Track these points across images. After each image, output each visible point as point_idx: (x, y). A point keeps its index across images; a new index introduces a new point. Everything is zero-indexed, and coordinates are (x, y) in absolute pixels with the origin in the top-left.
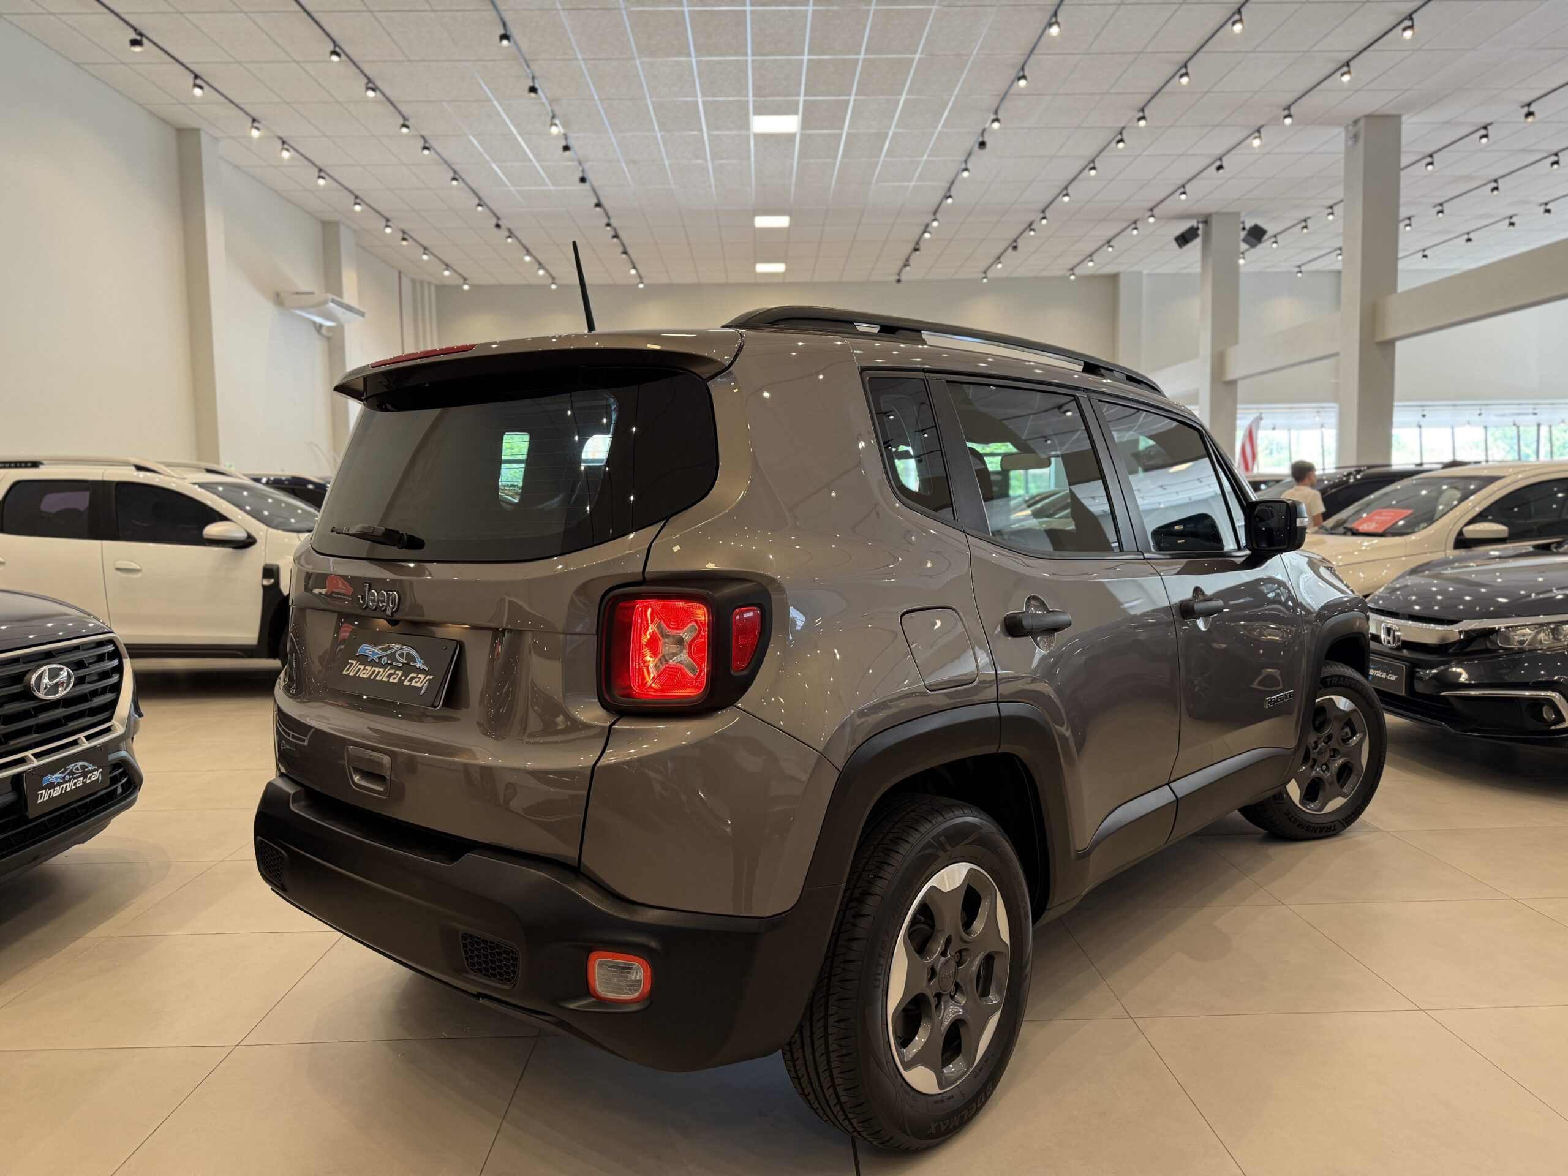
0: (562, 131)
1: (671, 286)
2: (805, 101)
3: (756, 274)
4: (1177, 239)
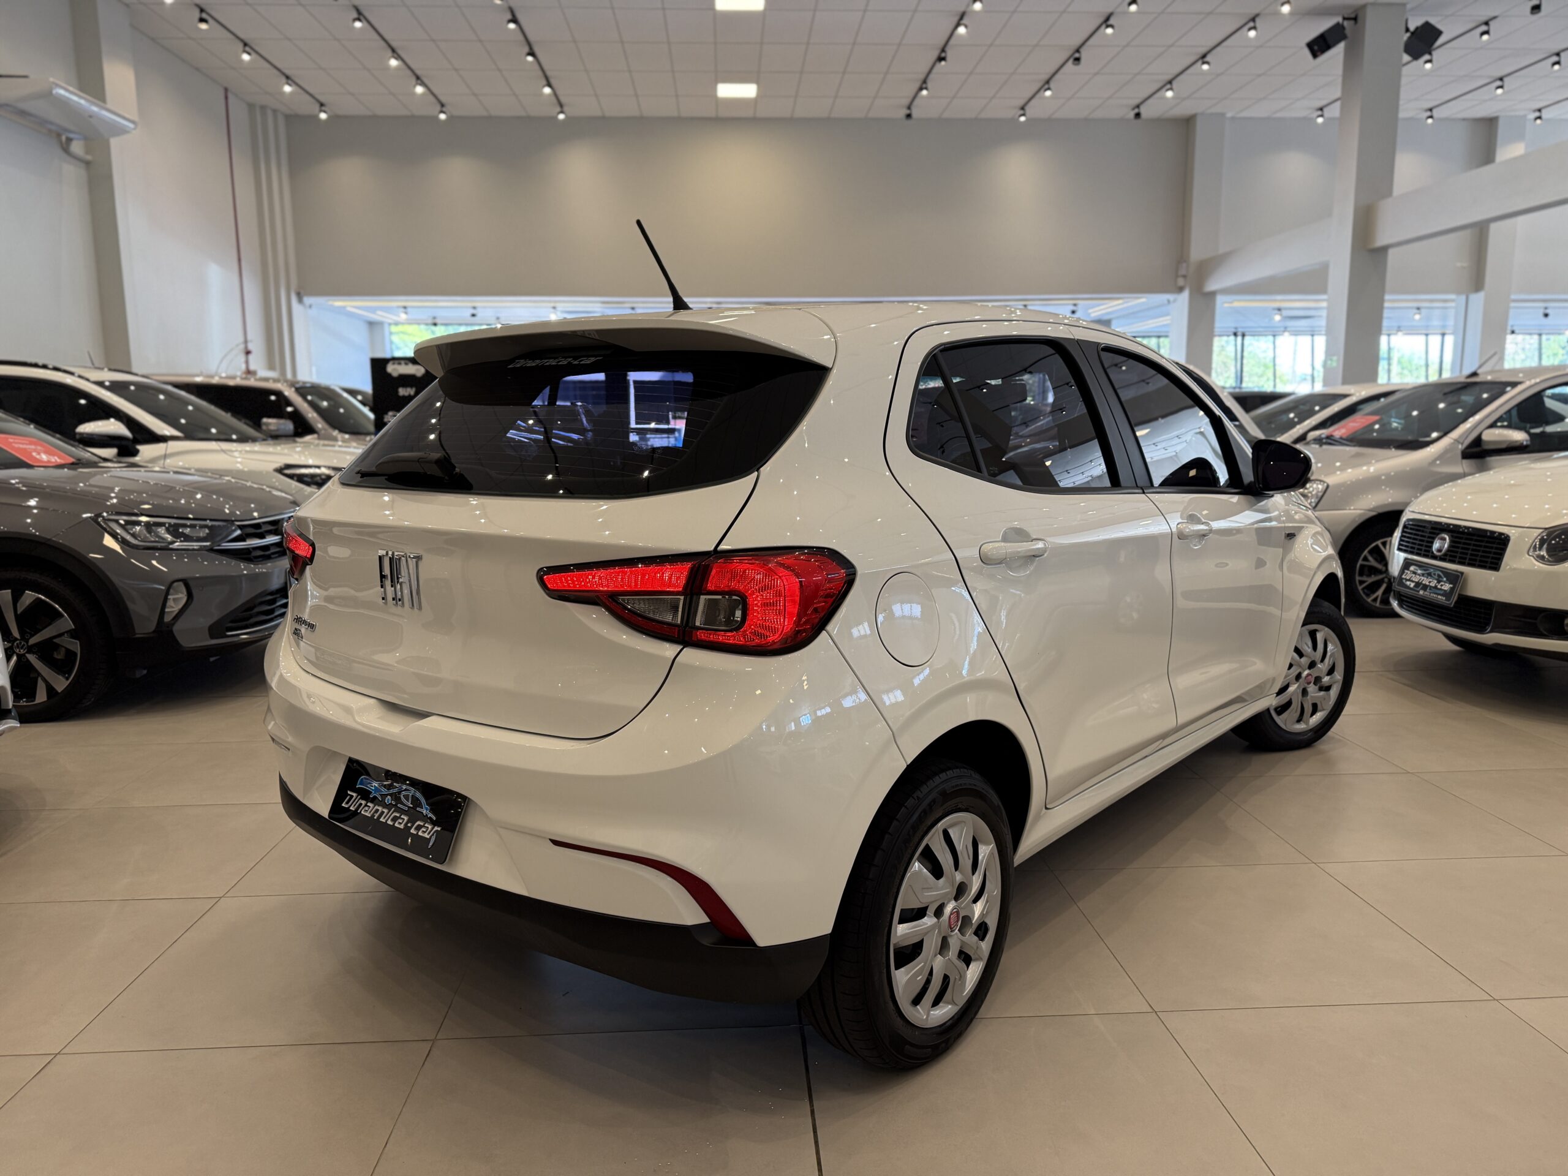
1: (604, 119)
3: (718, 102)
4: (1310, 45)
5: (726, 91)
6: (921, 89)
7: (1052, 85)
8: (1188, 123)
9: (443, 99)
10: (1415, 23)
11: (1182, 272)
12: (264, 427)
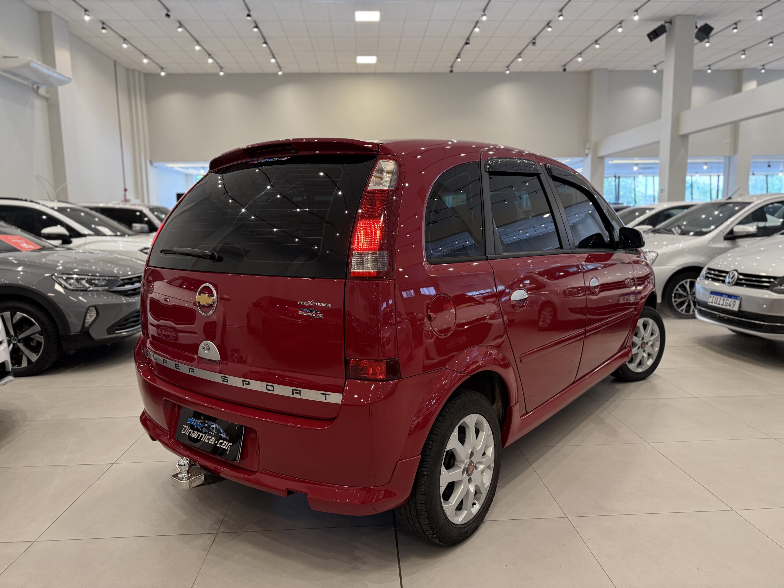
1: (302, 74)
3: (358, 65)
4: (649, 35)
7: (522, 55)
8: (589, 73)
9: (222, 65)
10: (700, 24)
11: (587, 146)
12: (134, 228)
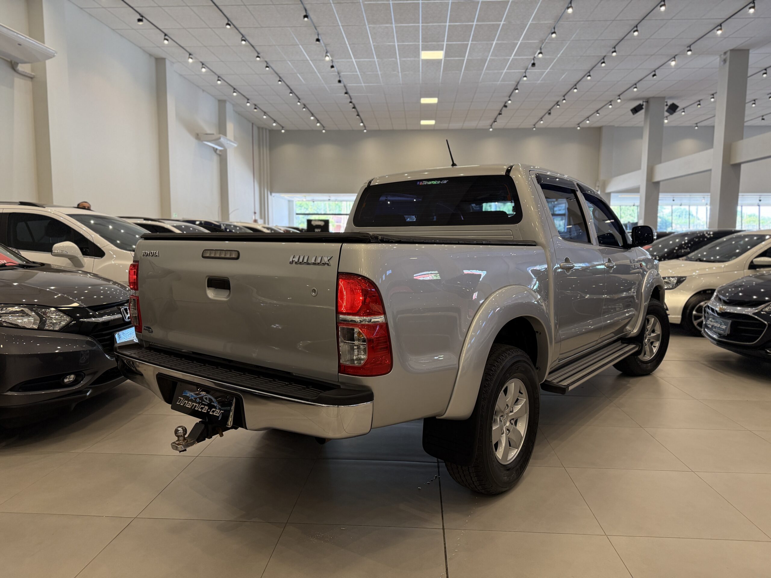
0: (331, 59)
1: (379, 131)
2: (447, 44)
3: (421, 126)
4: (632, 110)
5: (423, 122)
6: (495, 122)
7: (543, 119)
8: (599, 129)
9: (325, 125)
10: (670, 103)
11: (597, 185)
